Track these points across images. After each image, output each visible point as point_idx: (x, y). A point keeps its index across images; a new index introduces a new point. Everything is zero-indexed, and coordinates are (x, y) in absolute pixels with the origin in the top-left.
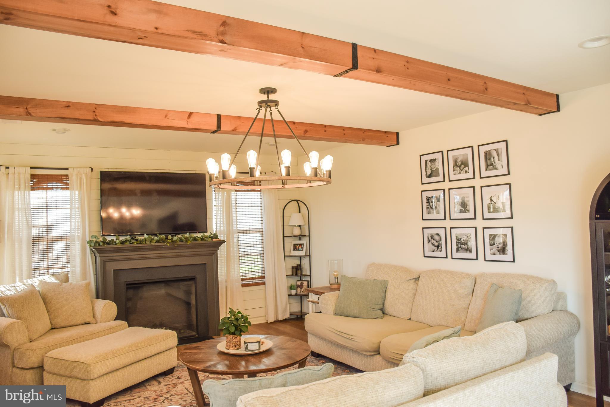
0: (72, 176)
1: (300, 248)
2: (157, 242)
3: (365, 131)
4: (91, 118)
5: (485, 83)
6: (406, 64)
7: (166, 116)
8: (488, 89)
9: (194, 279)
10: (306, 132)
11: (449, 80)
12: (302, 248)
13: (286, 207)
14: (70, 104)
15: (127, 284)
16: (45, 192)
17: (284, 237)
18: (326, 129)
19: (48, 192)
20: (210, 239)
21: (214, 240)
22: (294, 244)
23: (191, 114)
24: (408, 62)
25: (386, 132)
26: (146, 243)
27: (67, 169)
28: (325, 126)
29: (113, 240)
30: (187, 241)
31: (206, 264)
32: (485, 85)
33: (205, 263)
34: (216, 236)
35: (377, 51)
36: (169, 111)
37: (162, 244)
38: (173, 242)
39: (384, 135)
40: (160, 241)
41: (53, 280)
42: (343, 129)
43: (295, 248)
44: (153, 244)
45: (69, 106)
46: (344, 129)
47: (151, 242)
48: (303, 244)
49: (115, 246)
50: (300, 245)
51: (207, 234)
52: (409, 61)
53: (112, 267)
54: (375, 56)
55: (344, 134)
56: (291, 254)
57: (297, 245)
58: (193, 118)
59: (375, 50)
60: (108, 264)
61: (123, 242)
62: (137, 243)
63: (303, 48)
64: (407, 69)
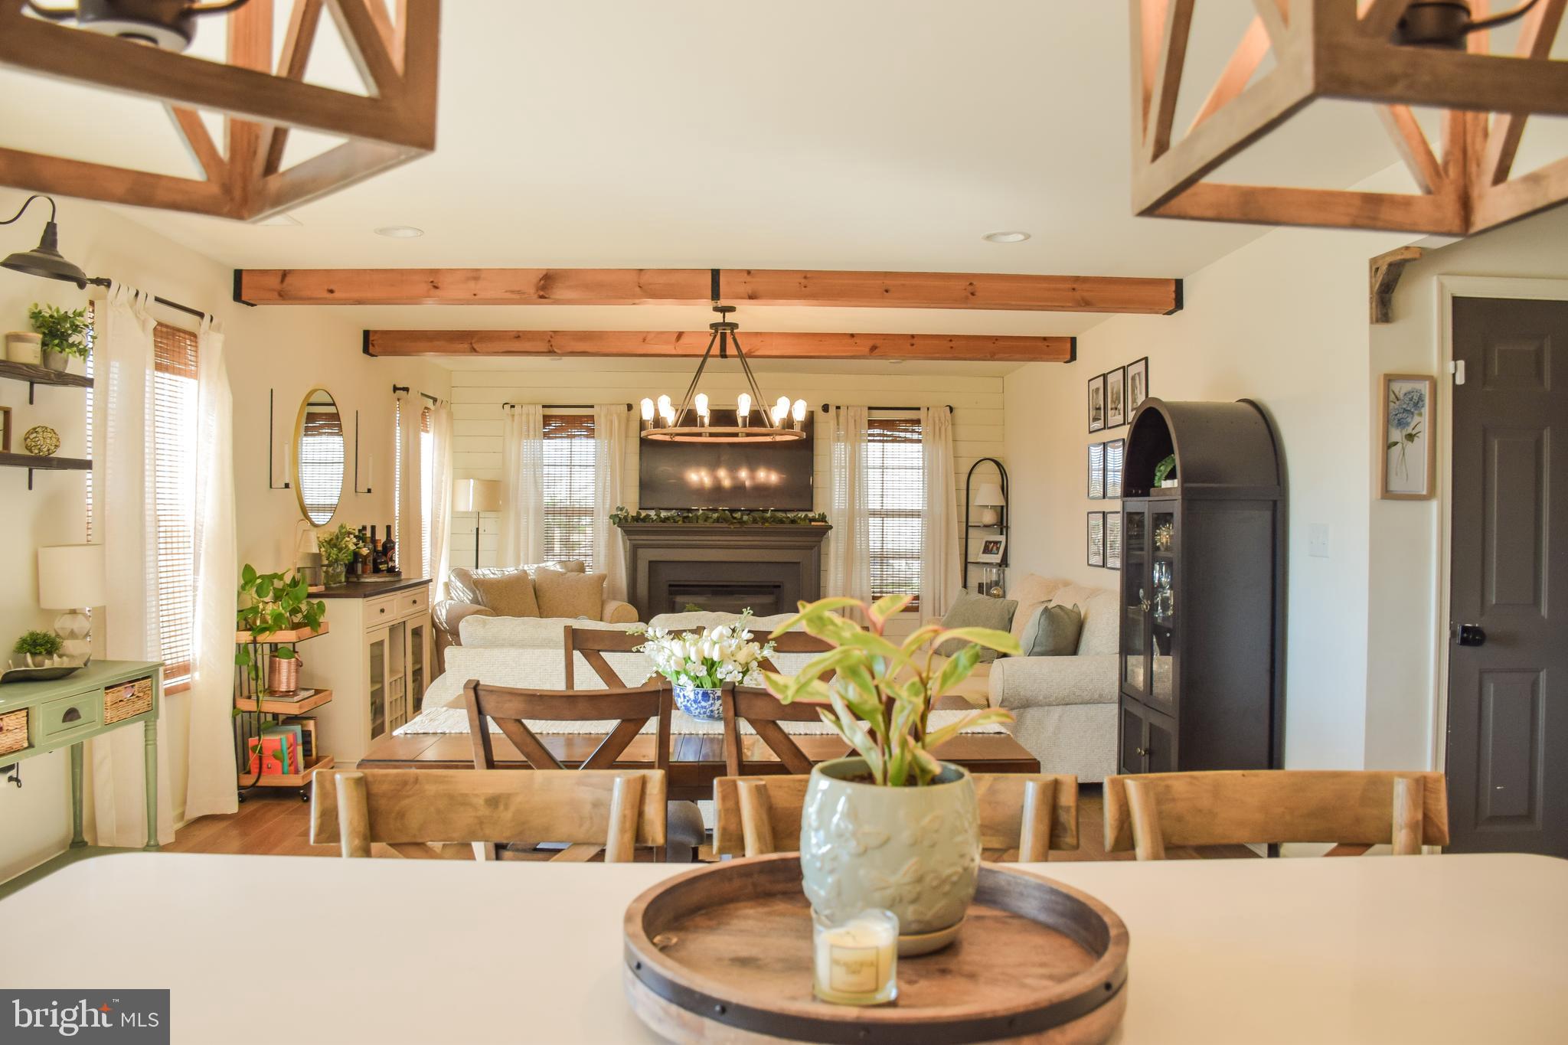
0: (600, 416)
1: (995, 548)
2: (717, 520)
3: (997, 340)
4: (546, 350)
5: (971, 284)
6: (803, 281)
7: (644, 340)
8: (976, 294)
9: (779, 586)
10: (874, 348)
11: (887, 291)
12: (998, 549)
13: (974, 471)
14: (521, 334)
15: (670, 586)
16: (566, 442)
17: (967, 526)
18: (914, 341)
19: (573, 441)
20: (807, 521)
21: (813, 523)
22: (986, 542)
23: (680, 335)
24: (805, 278)
25: (1045, 339)
26: (697, 522)
27: (592, 407)
28: (913, 336)
29: (650, 516)
30: (763, 523)
31: (799, 563)
32: (970, 288)
33: (798, 561)
34: (823, 518)
35: (752, 272)
36: (648, 332)
37: (725, 525)
38: (741, 522)
39: (1040, 344)
40: (721, 520)
41: (558, 568)
42: (949, 339)
43: (987, 550)
44: (708, 524)
45: (519, 337)
46: (951, 338)
47: (706, 521)
48: (1000, 542)
49: (652, 525)
50: (996, 543)
51: (811, 515)
52: (806, 275)
53: (647, 555)
54: (748, 279)
55: (952, 347)
56: (979, 560)
57: (990, 542)
58: (683, 340)
59: (749, 272)
60: (640, 551)
61: (667, 519)
62: (684, 522)
63: (640, 287)
64: (803, 289)
